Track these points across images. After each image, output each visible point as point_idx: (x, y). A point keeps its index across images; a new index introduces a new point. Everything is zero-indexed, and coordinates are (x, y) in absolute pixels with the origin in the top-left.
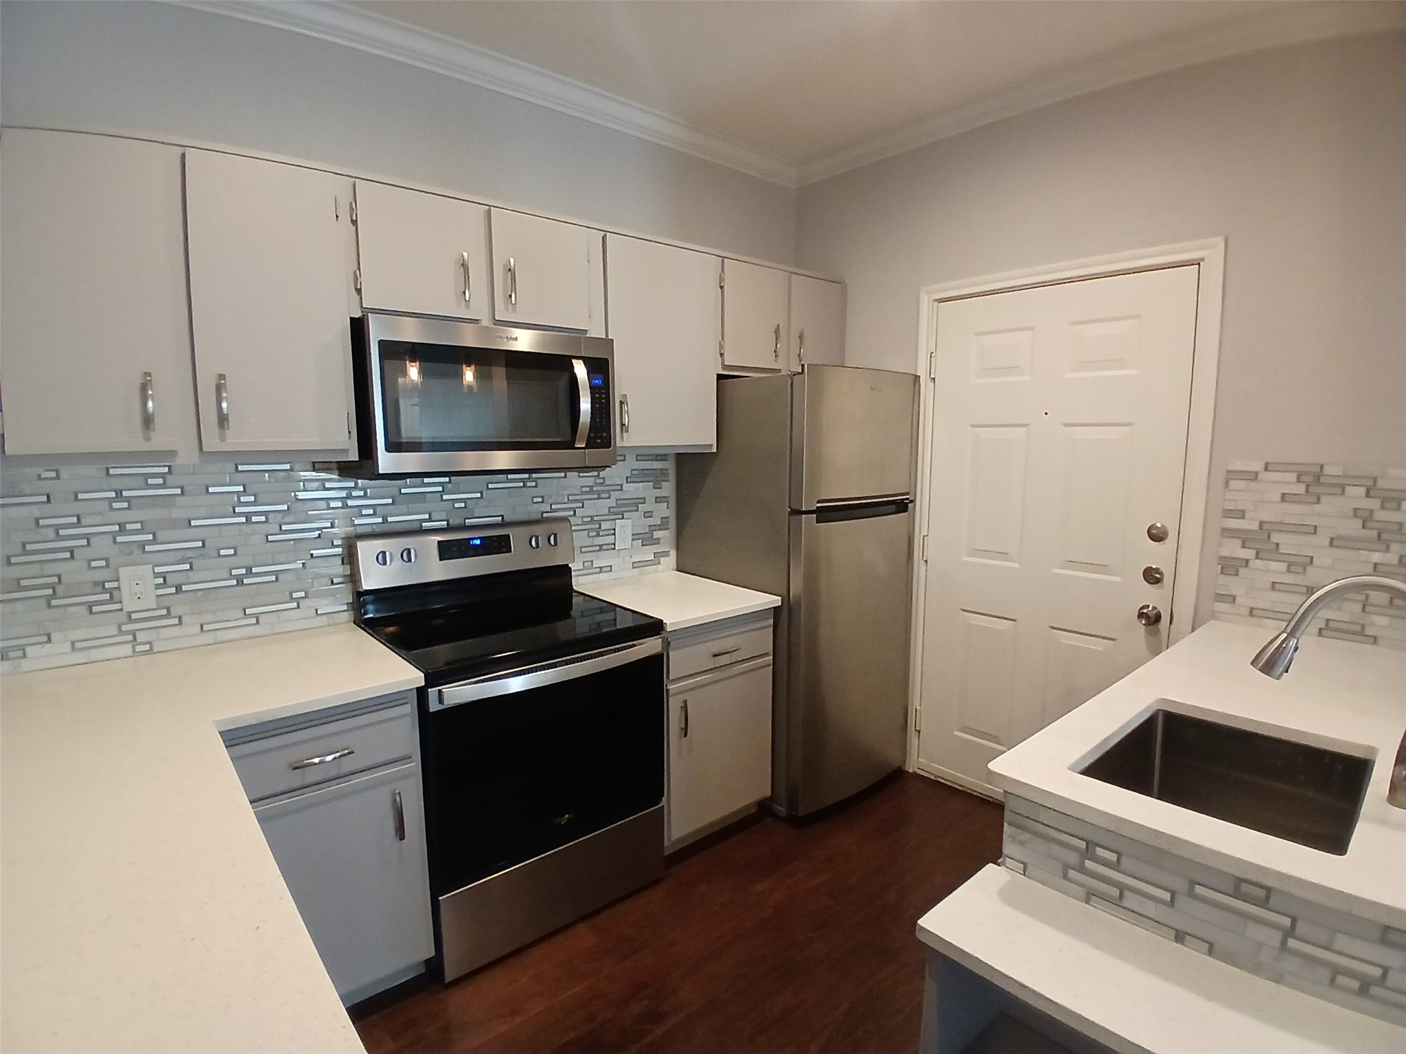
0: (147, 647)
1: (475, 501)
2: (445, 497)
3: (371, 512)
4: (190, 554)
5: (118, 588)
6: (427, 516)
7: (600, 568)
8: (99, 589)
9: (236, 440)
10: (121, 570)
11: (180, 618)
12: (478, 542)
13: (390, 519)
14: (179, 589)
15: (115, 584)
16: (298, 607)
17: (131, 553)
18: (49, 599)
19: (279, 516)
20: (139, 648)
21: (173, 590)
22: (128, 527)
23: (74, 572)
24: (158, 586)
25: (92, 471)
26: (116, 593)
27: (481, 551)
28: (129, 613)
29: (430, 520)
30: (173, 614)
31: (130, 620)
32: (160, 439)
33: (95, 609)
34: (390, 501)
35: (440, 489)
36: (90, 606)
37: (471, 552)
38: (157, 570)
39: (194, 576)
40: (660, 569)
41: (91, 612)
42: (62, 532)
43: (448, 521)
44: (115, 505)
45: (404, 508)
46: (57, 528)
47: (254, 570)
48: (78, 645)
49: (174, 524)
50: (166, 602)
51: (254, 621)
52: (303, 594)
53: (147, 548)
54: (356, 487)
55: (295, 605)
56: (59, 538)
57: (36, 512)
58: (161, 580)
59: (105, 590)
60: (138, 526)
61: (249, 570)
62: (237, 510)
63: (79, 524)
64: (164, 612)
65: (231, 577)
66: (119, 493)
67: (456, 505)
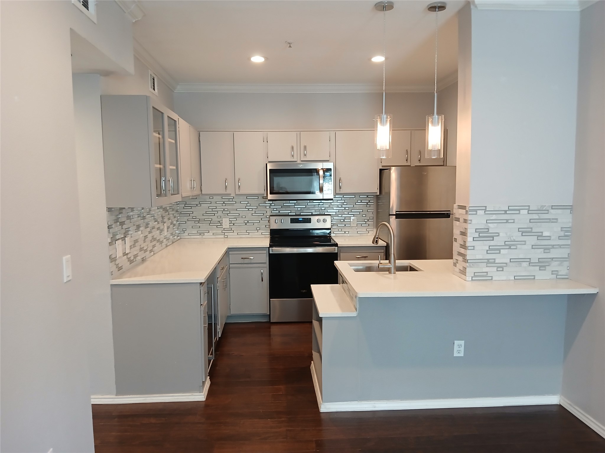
0: (227, 236)
1: (304, 208)
2: (295, 207)
3: (276, 209)
4: (236, 217)
5: (222, 223)
6: (290, 212)
7: (345, 232)
8: (219, 222)
9: (242, 192)
10: (223, 219)
11: (233, 231)
12: (301, 219)
13: (280, 212)
14: (234, 224)
15: (222, 222)
16: (258, 232)
17: (225, 215)
18: (210, 223)
19: (255, 209)
20: (225, 236)
21: (233, 224)
22: (225, 210)
23: (215, 218)
24: (230, 223)
25: (219, 197)
26: (222, 224)
27: (302, 222)
28: (224, 228)
29: (291, 213)
30: (232, 230)
31: (224, 230)
32: (228, 192)
33: (218, 227)
34: (281, 207)
35: (294, 204)
36: (217, 226)
37: (299, 222)
38: (230, 219)
39: (237, 222)
40: (369, 235)
41: (217, 227)
42: (213, 210)
43: (296, 213)
44: (223, 205)
45: (284, 209)
46: (212, 209)
47: (249, 222)
48: (214, 234)
49: (233, 210)
50: (231, 227)
51: (248, 234)
52: (259, 229)
53: (228, 215)
54: (272, 203)
55: (257, 231)
56: (212, 211)
57: (209, 205)
58: (230, 222)
59: (220, 223)
60: (227, 210)
61: (248, 221)
62: (246, 207)
63: (216, 208)
64: (231, 229)
65: (244, 223)
66: (224, 202)
67: (298, 209)
